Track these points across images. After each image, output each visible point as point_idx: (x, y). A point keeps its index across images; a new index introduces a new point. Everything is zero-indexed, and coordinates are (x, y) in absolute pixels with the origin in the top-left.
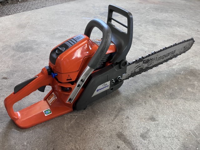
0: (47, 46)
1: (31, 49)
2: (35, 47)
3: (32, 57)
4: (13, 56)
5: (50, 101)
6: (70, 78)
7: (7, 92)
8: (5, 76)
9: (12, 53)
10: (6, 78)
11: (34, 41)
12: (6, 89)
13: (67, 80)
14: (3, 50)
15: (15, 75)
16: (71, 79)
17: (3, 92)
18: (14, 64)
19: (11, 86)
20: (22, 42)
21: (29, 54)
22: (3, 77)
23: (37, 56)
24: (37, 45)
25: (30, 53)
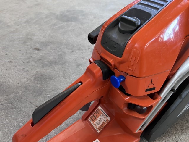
0: (95, 18)
1: (76, 19)
2: (80, 17)
3: (74, 28)
4: (54, 25)
5: (95, 123)
6: (152, 87)
7: (33, 67)
8: (38, 46)
9: (54, 21)
10: (37, 49)
11: (82, 11)
12: (33, 62)
13: (147, 90)
14: (46, 18)
15: (49, 47)
16: (154, 89)
17: (29, 66)
18: (52, 34)
19: (40, 60)
20: (68, 11)
21: (72, 25)
22: (35, 47)
23: (81, 28)
24: (83, 15)
25: (73, 23)
